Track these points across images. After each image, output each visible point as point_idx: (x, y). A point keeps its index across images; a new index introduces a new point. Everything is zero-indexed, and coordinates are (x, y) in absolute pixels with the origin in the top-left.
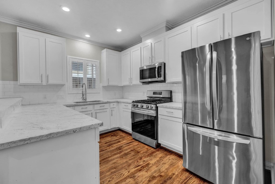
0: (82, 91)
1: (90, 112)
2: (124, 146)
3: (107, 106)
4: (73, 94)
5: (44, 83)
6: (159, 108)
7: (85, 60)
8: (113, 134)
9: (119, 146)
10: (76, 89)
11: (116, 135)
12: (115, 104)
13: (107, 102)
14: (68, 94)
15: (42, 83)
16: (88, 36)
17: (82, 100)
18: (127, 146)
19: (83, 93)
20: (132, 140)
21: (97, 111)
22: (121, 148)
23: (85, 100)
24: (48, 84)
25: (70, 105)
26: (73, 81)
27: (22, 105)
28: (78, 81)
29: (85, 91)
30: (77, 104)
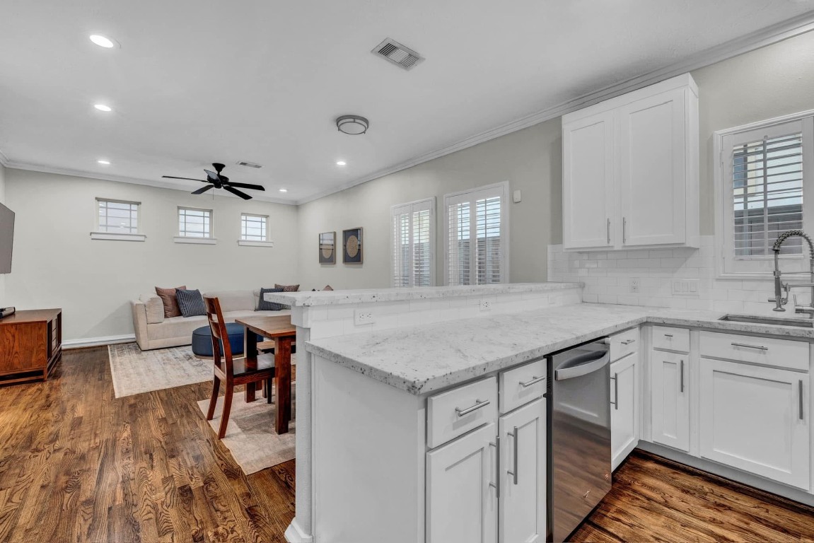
0: (773, 269)
1: (792, 377)
4: (742, 280)
5: (617, 245)
14: (717, 280)
15: (611, 244)
17: (775, 310)
19: (777, 279)
23: (808, 315)
24: (625, 246)
25: (676, 322)
26: (736, 228)
27: (583, 302)
28: (766, 223)
29: (809, 270)
30: (710, 323)
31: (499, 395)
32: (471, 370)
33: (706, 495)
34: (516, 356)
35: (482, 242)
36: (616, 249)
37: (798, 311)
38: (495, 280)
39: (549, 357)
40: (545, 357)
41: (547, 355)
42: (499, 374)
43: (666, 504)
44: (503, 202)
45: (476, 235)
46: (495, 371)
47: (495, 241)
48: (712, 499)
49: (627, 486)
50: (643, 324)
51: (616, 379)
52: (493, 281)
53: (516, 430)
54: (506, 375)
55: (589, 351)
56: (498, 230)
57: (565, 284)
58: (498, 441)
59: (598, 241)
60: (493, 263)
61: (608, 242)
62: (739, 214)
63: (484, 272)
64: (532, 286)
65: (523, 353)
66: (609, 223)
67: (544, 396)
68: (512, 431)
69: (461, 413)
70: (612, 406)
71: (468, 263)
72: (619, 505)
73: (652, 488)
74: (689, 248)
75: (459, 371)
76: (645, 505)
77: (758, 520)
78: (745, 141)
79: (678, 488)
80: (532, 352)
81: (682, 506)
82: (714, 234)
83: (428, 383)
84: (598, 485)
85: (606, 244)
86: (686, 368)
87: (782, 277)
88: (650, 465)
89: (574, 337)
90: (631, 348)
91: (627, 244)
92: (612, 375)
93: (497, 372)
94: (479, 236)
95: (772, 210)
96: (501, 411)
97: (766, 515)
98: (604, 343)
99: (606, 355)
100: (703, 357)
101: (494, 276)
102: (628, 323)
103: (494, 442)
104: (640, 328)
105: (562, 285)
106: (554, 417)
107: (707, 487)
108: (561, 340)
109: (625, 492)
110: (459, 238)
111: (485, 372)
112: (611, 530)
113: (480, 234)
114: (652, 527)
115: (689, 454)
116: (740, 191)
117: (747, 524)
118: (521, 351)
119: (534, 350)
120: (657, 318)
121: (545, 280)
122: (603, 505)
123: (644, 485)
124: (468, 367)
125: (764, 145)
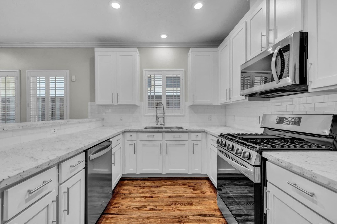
0: (156, 113)
1: (159, 143)
2: (191, 217)
3: (184, 136)
4: (150, 116)
5: (116, 104)
6: (268, 163)
7: (164, 71)
8: (192, 184)
9: (183, 213)
10: (152, 110)
11: (196, 188)
12: (200, 135)
13: (186, 131)
14: (144, 116)
15: (113, 103)
16: (164, 36)
17: (156, 124)
18: (196, 220)
19: (157, 115)
20: (215, 210)
21: (169, 143)
22: (182, 219)
23: (163, 125)
24: (119, 104)
25: (133, 131)
26: (148, 100)
27: (103, 126)
28: (155, 99)
29: (163, 113)
30: (141, 130)
31: (58, 175)
32: (40, 166)
33: (141, 185)
34: (69, 153)
35: (53, 99)
36: (115, 105)
37: (161, 124)
38: (62, 118)
39: (86, 151)
40: (84, 151)
41: (85, 150)
42: (58, 165)
43: (130, 194)
44: (66, 80)
45: (49, 94)
46: (56, 164)
47: (61, 99)
48: (142, 186)
49: (118, 193)
50: (124, 132)
51: (114, 154)
52: (60, 118)
53: (68, 189)
54: (63, 164)
55: (104, 145)
56: (63, 93)
57: (96, 119)
58: (57, 198)
59: (108, 102)
60: (61, 109)
61: (112, 102)
62: (149, 96)
63: (55, 114)
64: (81, 120)
65: (72, 152)
66: (113, 95)
67: (84, 168)
68: (66, 190)
69: (31, 192)
70: (113, 165)
71: (44, 109)
72: (115, 201)
73: (126, 190)
74: (137, 106)
75: (30, 169)
76: (123, 197)
77: (152, 187)
78: (150, 74)
79: (133, 186)
80: (77, 150)
81: (134, 192)
82: (143, 101)
83: (4, 182)
84: (107, 197)
85: (112, 103)
86: (136, 145)
87: (158, 115)
88: (126, 182)
89: (98, 140)
90: (119, 141)
91: (119, 103)
92: (113, 153)
93: (57, 164)
94: (51, 96)
95: (156, 96)
96: (60, 182)
97: (154, 184)
98: (110, 141)
99: (110, 146)
100: (140, 141)
101: (61, 116)
102: (118, 132)
103: (55, 199)
104: (123, 134)
105: (95, 119)
106: (88, 176)
107: (141, 182)
108: (92, 143)
109: (117, 195)
110: (38, 96)
111: (49, 165)
112: (112, 212)
113: (52, 94)
114: (125, 204)
115: (137, 174)
116: (149, 89)
117: (150, 189)
118: (72, 151)
119: (78, 149)
120: (127, 130)
121: (87, 117)
122: (109, 204)
123: (123, 190)
124: (37, 165)
125: (154, 76)
